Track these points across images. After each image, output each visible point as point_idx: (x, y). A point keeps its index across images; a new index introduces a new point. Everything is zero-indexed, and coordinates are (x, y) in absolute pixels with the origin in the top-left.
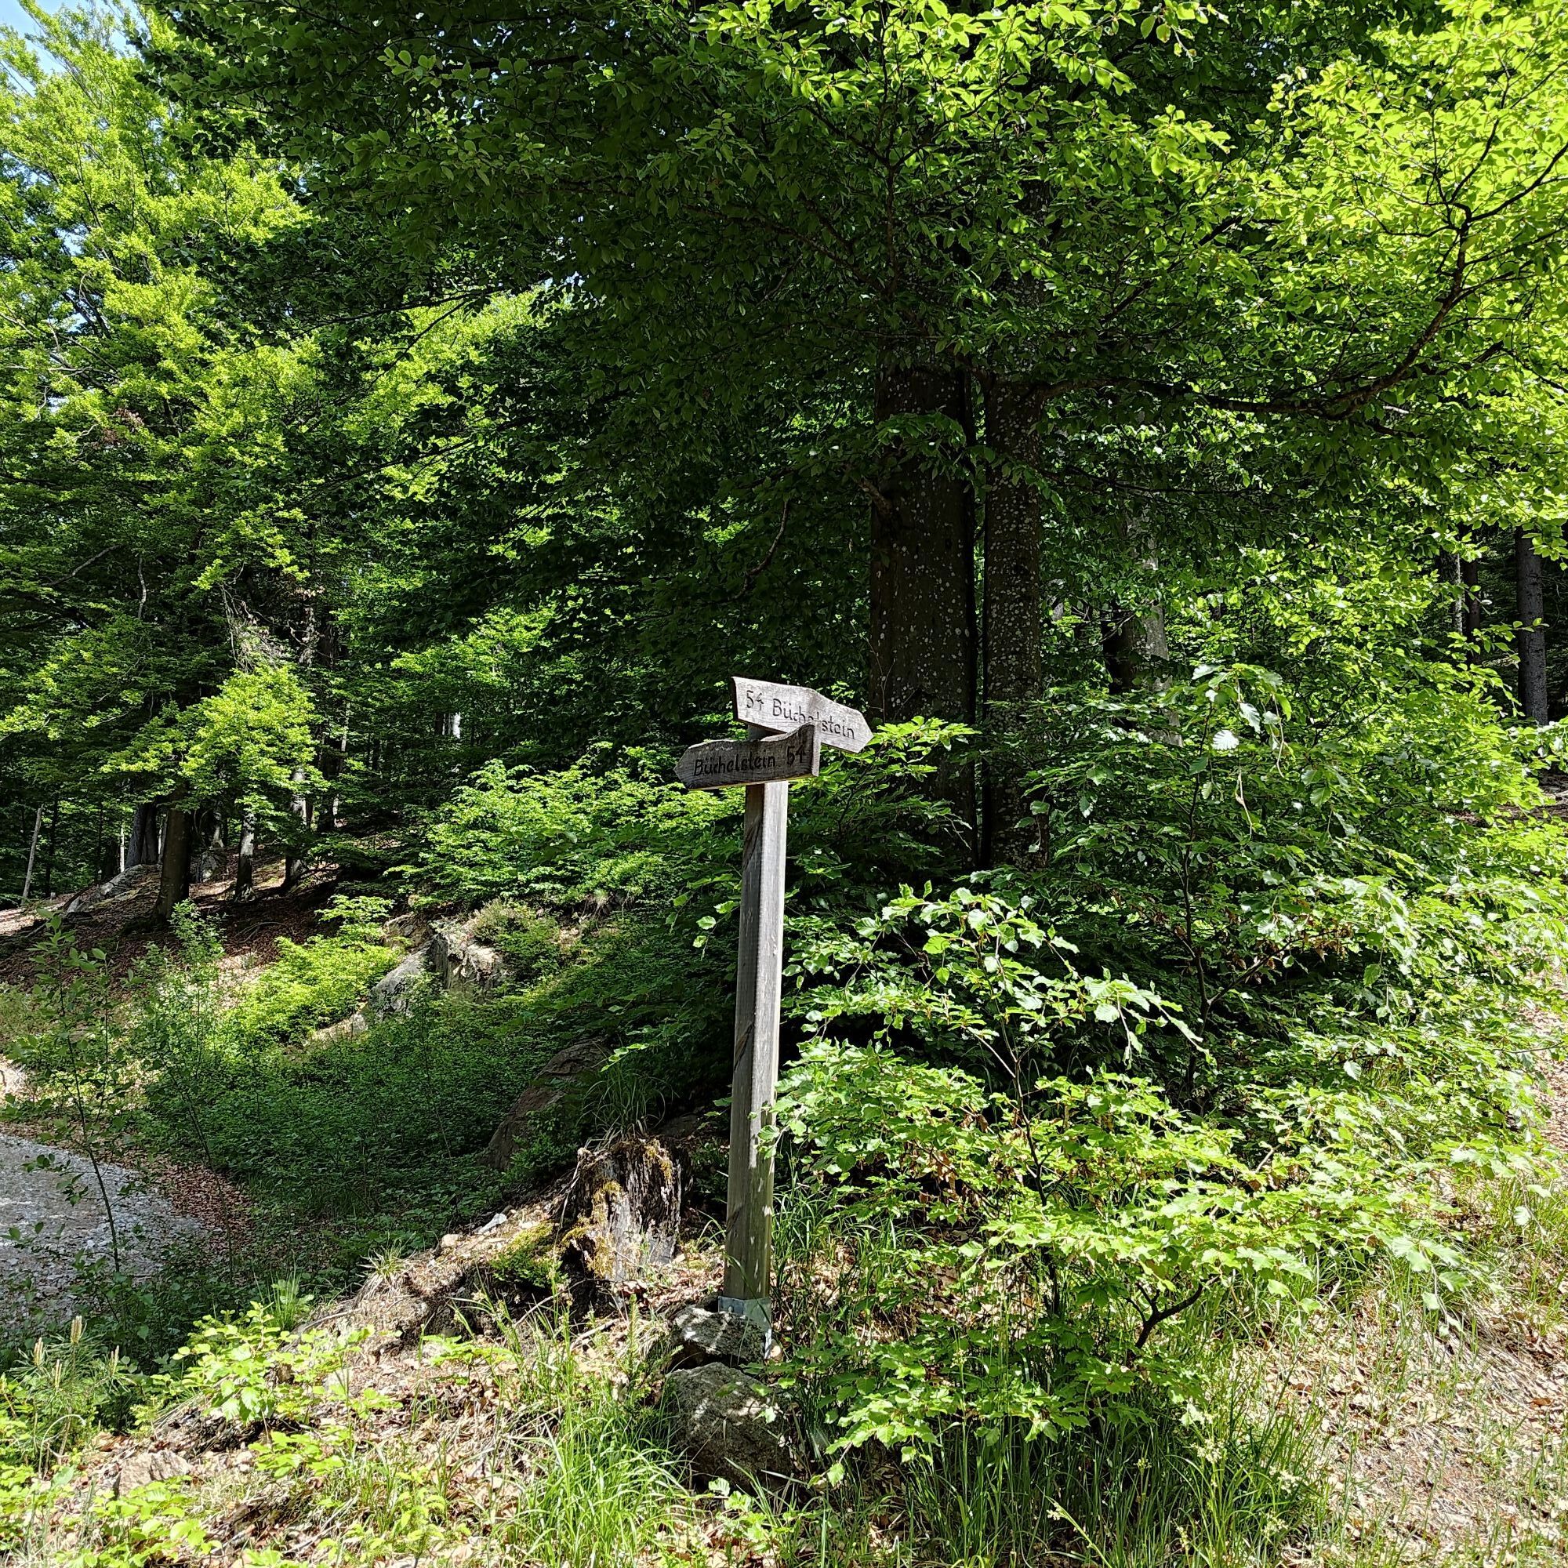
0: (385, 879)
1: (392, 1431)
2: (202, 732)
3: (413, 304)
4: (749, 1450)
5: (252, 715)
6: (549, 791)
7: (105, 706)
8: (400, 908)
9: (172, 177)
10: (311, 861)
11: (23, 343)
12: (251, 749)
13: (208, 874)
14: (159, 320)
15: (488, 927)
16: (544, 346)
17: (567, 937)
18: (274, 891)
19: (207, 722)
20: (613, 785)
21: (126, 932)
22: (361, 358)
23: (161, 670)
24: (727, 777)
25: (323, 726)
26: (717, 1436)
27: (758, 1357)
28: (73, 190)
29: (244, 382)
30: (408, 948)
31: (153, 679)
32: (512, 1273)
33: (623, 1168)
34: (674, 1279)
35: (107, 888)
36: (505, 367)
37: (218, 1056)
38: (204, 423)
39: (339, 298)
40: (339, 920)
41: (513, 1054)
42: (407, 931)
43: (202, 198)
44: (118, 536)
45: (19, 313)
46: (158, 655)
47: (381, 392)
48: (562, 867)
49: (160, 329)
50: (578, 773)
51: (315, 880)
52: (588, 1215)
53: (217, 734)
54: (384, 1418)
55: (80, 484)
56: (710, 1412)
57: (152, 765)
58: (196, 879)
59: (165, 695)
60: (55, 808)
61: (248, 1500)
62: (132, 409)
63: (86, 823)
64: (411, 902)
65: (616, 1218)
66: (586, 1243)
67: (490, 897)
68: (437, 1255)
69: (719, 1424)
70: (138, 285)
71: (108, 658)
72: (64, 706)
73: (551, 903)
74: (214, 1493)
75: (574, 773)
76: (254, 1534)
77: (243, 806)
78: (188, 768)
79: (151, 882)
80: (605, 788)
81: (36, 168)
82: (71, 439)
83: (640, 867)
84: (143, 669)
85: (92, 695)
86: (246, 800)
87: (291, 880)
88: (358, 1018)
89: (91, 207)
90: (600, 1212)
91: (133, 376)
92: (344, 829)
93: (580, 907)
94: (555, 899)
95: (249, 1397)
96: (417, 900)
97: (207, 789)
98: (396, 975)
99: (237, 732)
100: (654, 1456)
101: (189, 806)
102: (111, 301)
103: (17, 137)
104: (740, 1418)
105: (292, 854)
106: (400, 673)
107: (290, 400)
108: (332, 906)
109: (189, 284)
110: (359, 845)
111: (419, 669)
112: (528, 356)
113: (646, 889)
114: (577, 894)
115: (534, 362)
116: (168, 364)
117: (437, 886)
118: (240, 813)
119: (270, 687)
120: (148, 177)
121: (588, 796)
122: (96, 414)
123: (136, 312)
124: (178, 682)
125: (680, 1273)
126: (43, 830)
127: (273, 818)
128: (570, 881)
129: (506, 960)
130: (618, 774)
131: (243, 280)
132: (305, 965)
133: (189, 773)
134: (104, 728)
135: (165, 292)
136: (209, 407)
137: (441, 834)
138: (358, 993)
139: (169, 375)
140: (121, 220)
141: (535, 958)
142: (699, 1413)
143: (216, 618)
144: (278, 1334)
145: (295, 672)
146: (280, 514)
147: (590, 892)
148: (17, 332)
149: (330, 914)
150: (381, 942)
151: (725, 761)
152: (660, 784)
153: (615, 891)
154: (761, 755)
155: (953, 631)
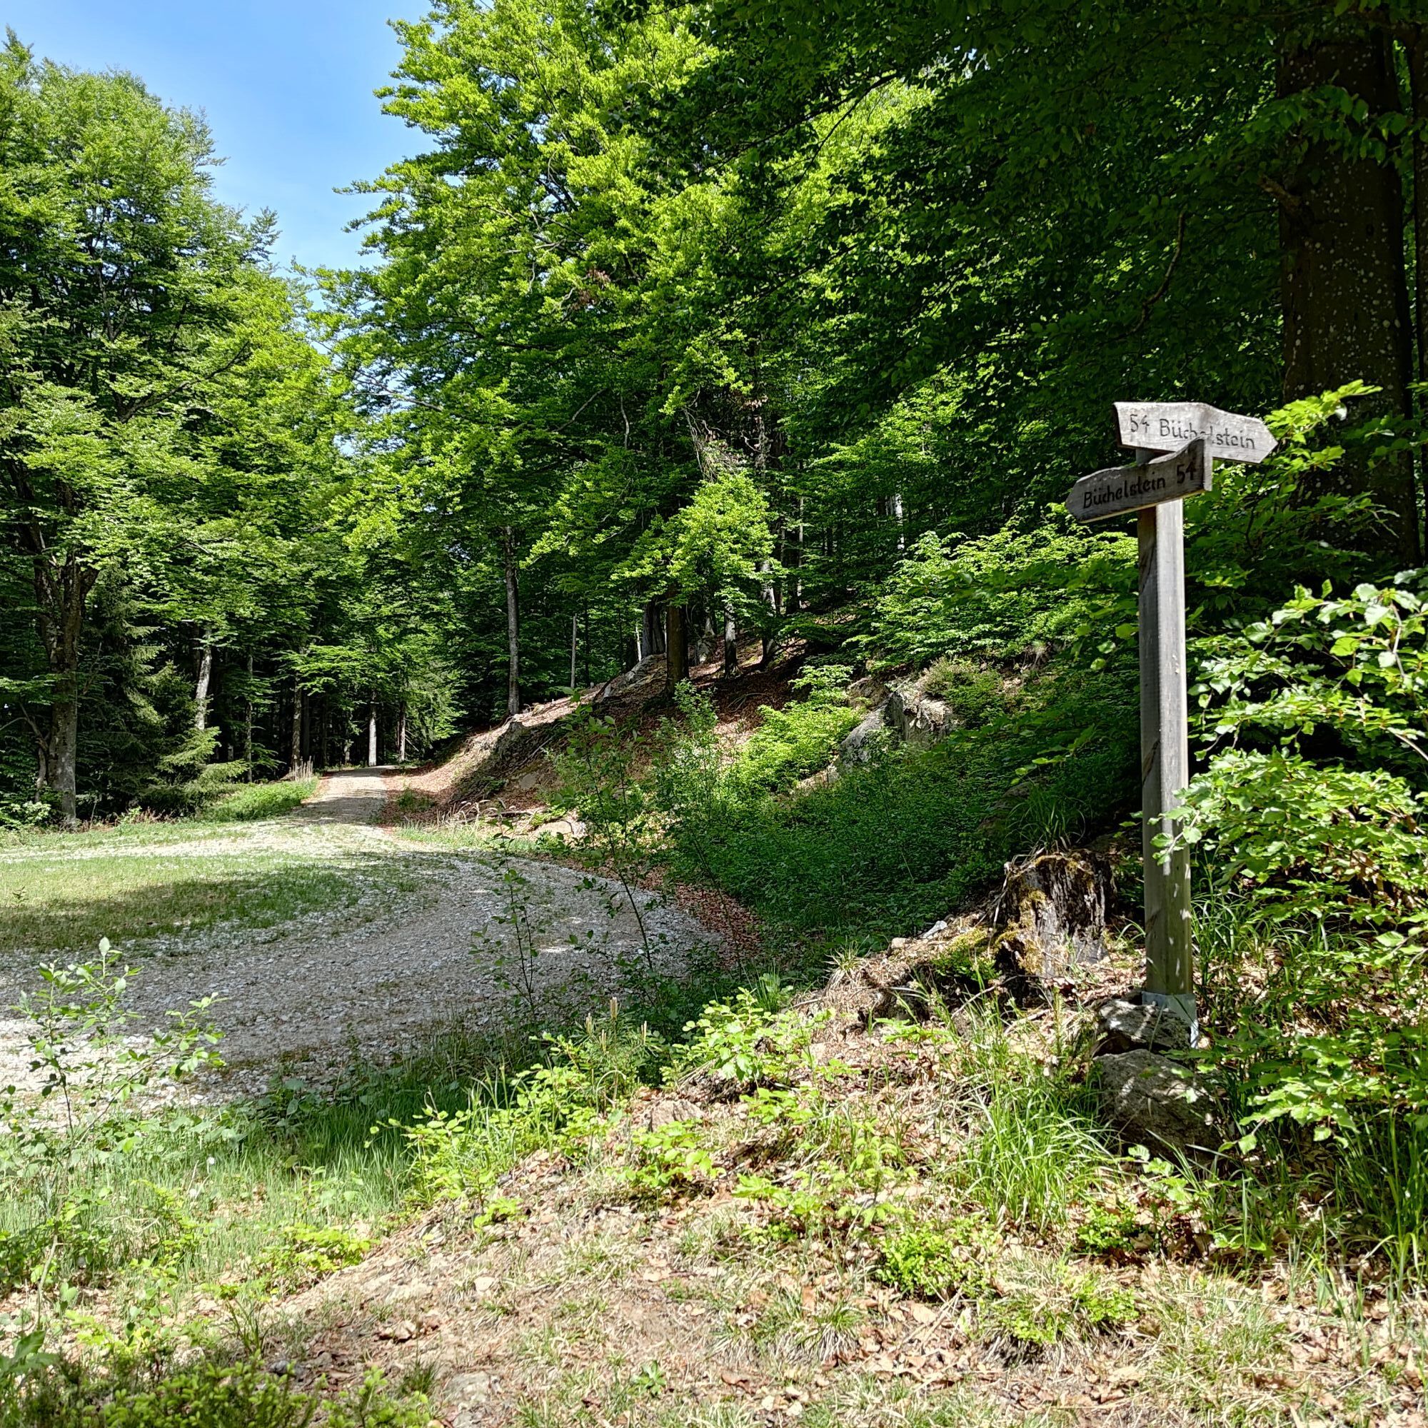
0: (844, 649)
1: (857, 1093)
2: (681, 538)
3: (815, 113)
4: (1176, 1126)
5: (719, 518)
6: (983, 555)
7: (607, 525)
8: (859, 672)
9: (609, 52)
10: (783, 638)
11: (513, 230)
12: (723, 547)
13: (703, 659)
14: (612, 185)
15: (937, 683)
16: (940, 123)
17: (1010, 686)
18: (755, 667)
19: (685, 529)
20: (1041, 542)
21: (646, 709)
22: (774, 177)
23: (646, 489)
24: (1117, 504)
25: (781, 520)
26: (1143, 1112)
27: (1184, 1045)
28: (533, 85)
29: (685, 224)
30: (869, 707)
31: (641, 497)
32: (952, 970)
33: (1046, 879)
34: (1101, 977)
35: (630, 676)
36: (905, 154)
37: (724, 805)
38: (658, 269)
39: (747, 123)
40: (808, 687)
41: (968, 794)
42: (867, 692)
43: (632, 63)
44: (602, 381)
45: (507, 204)
46: (643, 476)
47: (799, 206)
48: (1001, 623)
49: (612, 192)
50: (1008, 534)
51: (787, 654)
52: (1017, 920)
53: (693, 538)
54: (850, 1084)
55: (570, 341)
56: (1135, 1091)
57: (648, 570)
58: (694, 662)
59: (652, 511)
60: (586, 616)
61: (747, 1141)
62: (600, 269)
63: (609, 625)
64: (869, 667)
65: (1043, 923)
66: (1016, 944)
67: (939, 655)
68: (888, 955)
69: (1145, 1101)
70: (591, 157)
71: (604, 485)
72: (579, 528)
73: (993, 657)
74: (721, 1133)
75: (1005, 533)
76: (752, 1166)
77: (721, 598)
78: (674, 568)
79: (661, 667)
80: (1035, 546)
81: (504, 74)
82: (557, 304)
83: (1075, 616)
84: (632, 490)
85: (598, 517)
86: (723, 593)
87: (768, 656)
88: (832, 768)
89: (547, 96)
90: (1028, 917)
91: (596, 240)
92: (807, 609)
93: (1020, 658)
94: (996, 653)
95: (743, 1062)
96: (874, 664)
97: (690, 586)
98: (861, 730)
99: (709, 535)
100: (1082, 1124)
101: (679, 602)
102: (572, 177)
103: (486, 51)
104: (1166, 1097)
105: (767, 635)
106: (840, 465)
107: (723, 231)
108: (802, 676)
109: (630, 145)
110: (819, 621)
111: (855, 458)
112: (926, 138)
114: (1017, 646)
115: (932, 143)
116: (623, 222)
117: (889, 651)
118: (719, 604)
119: (732, 492)
120: (587, 56)
121: (1019, 555)
122: (573, 279)
123: (592, 182)
124: (660, 498)
125: (1106, 972)
126: (579, 634)
127: (748, 606)
128: (1009, 635)
129: (956, 711)
130: (1046, 532)
131: (666, 129)
132: (785, 727)
133: (675, 574)
134: (609, 542)
135: (612, 158)
136: (658, 254)
137: (890, 606)
138: (830, 748)
139: (625, 233)
140: (573, 102)
141: (983, 707)
142: (1126, 1090)
143: (683, 439)
144: (761, 1014)
145: (750, 476)
146: (725, 337)
147: (1028, 644)
148: (506, 221)
149: (800, 682)
150: (845, 703)
151: (1114, 490)
152: (1088, 536)
153: (1052, 641)
154: (1150, 477)
155: (1380, 324)
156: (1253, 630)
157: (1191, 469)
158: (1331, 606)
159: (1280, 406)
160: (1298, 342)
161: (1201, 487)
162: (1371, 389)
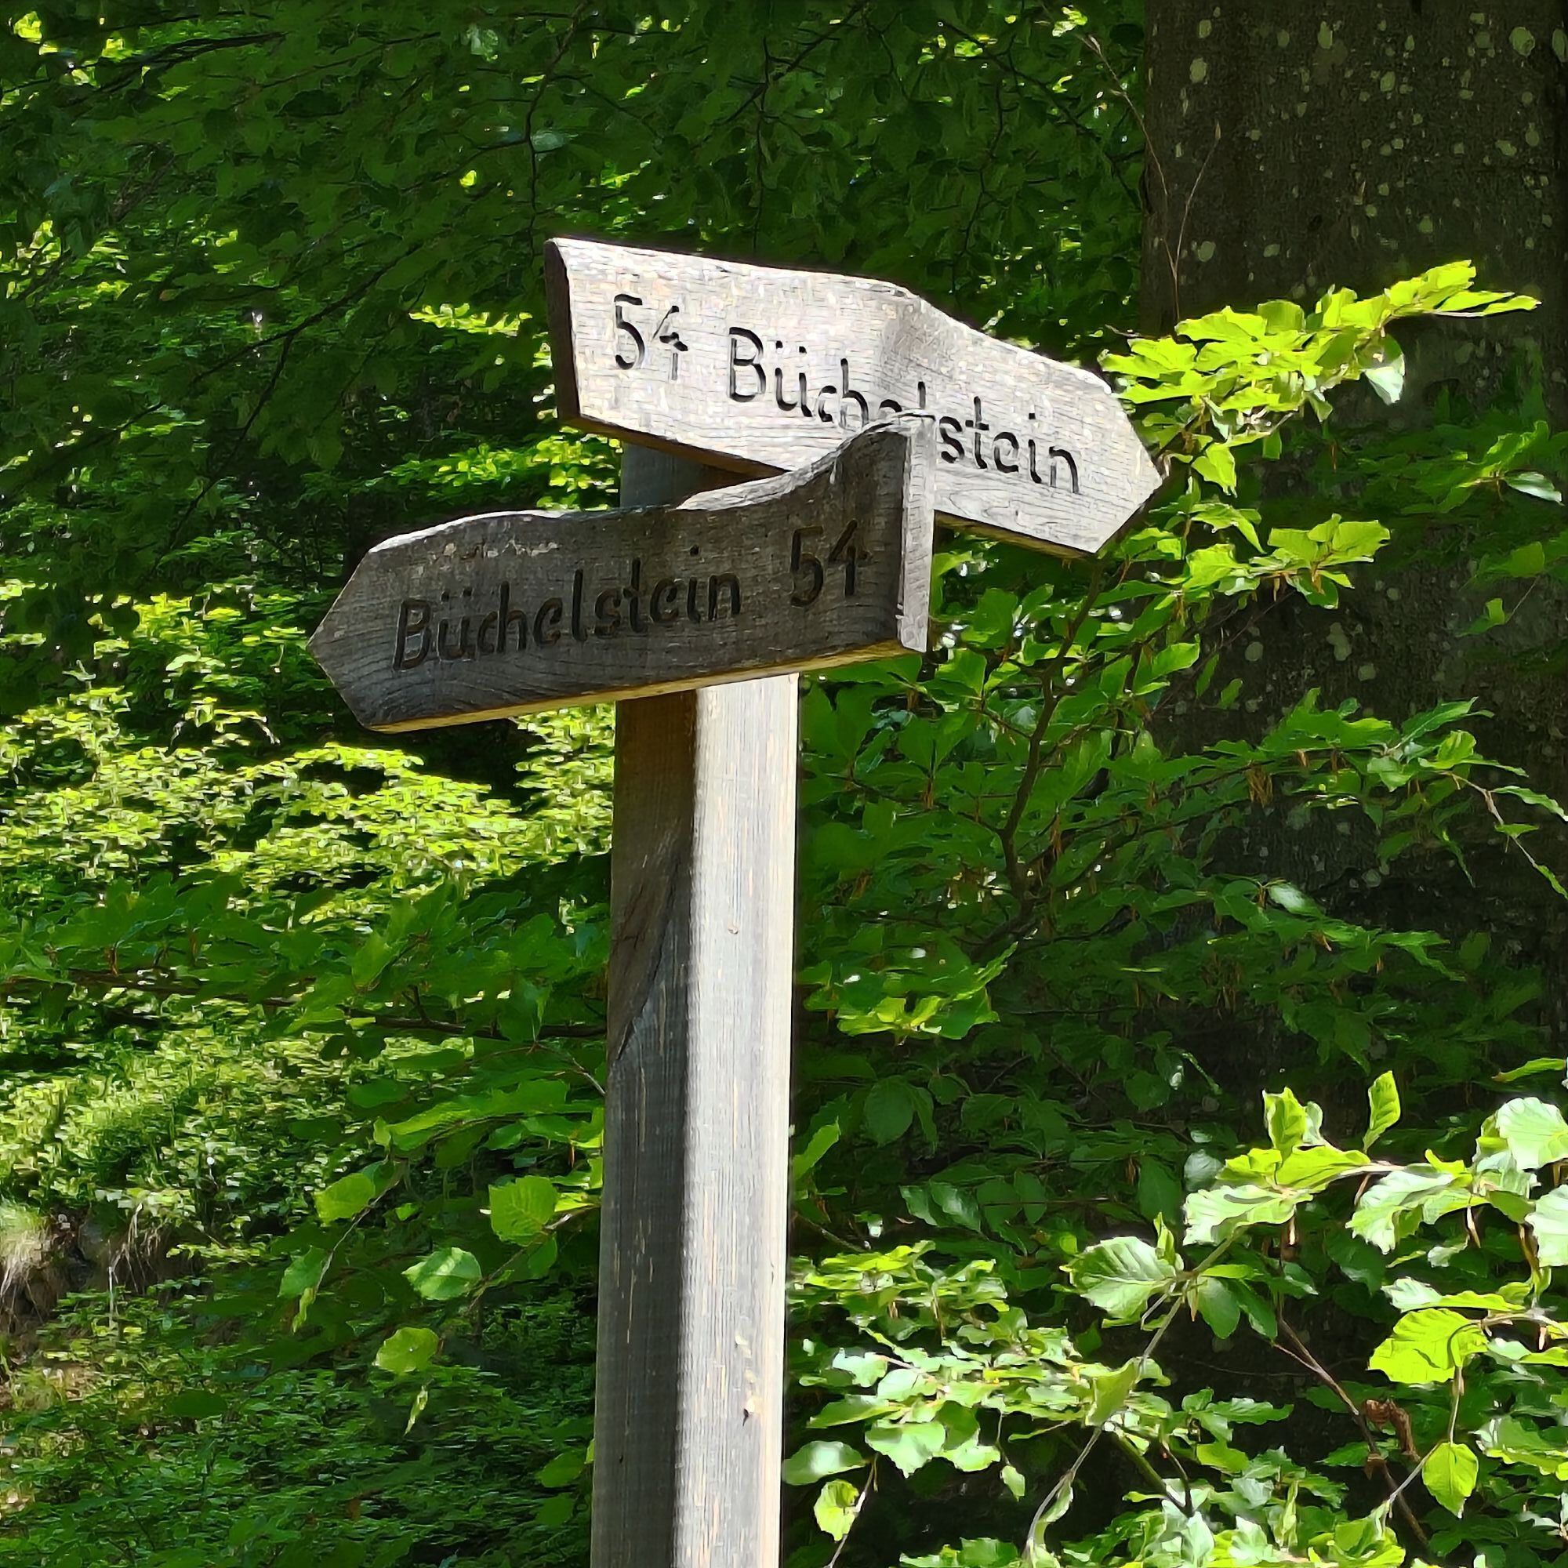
24: (535, 666)
83: (185, 1106)
113: (207, 1195)
130: (82, 719)
151: (526, 601)
152: (262, 752)
153: (79, 1211)
154: (681, 570)
155: (1502, 40)
156: (1104, 1268)
157: (849, 552)
158: (1399, 1181)
159: (1162, 326)
160: (1198, 70)
161: (887, 631)
162: (1496, 303)
